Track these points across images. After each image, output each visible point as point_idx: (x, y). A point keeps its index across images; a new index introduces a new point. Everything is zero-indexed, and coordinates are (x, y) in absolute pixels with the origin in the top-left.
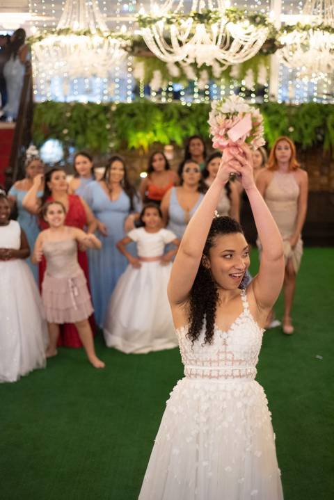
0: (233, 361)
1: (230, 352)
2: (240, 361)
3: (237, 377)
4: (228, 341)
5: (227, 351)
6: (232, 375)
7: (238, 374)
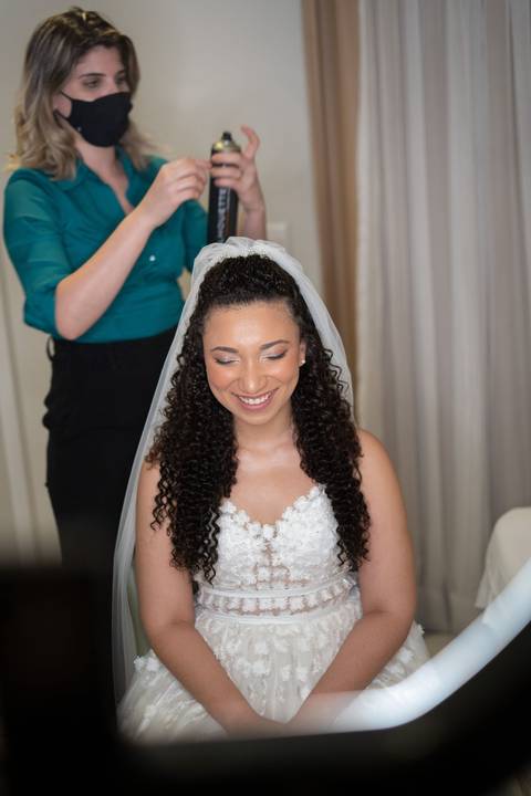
0: (287, 582)
1: (282, 566)
2: (304, 582)
3: (299, 611)
4: (277, 543)
5: (275, 563)
6: (288, 607)
7: (301, 606)
